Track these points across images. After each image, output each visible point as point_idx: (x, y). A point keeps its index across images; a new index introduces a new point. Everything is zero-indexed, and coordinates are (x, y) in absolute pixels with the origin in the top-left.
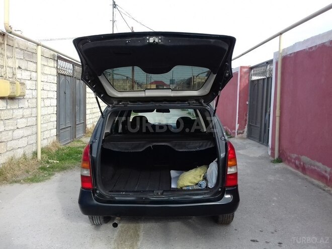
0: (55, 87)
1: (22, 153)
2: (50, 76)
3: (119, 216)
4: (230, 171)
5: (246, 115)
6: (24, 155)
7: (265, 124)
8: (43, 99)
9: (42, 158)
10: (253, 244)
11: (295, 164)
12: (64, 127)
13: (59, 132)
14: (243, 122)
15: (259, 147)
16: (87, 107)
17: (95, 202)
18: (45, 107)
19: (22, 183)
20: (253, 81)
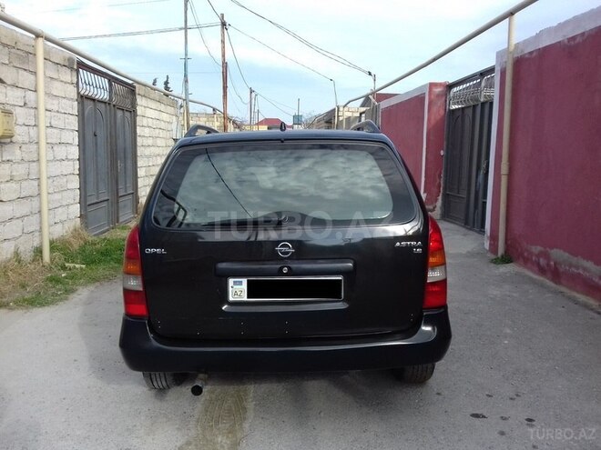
0: (74, 123)
1: (12, 249)
2: (64, 101)
3: (205, 373)
4: (434, 275)
5: (440, 177)
6: (17, 254)
7: (477, 193)
8: (51, 145)
9: (52, 260)
10: (477, 421)
11: (538, 264)
12: (96, 201)
13: (86, 210)
14: (434, 190)
15: (465, 235)
16: (139, 164)
17: (155, 344)
18: (55, 160)
19: (11, 309)
20: (453, 110)
